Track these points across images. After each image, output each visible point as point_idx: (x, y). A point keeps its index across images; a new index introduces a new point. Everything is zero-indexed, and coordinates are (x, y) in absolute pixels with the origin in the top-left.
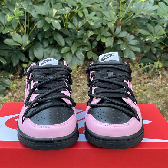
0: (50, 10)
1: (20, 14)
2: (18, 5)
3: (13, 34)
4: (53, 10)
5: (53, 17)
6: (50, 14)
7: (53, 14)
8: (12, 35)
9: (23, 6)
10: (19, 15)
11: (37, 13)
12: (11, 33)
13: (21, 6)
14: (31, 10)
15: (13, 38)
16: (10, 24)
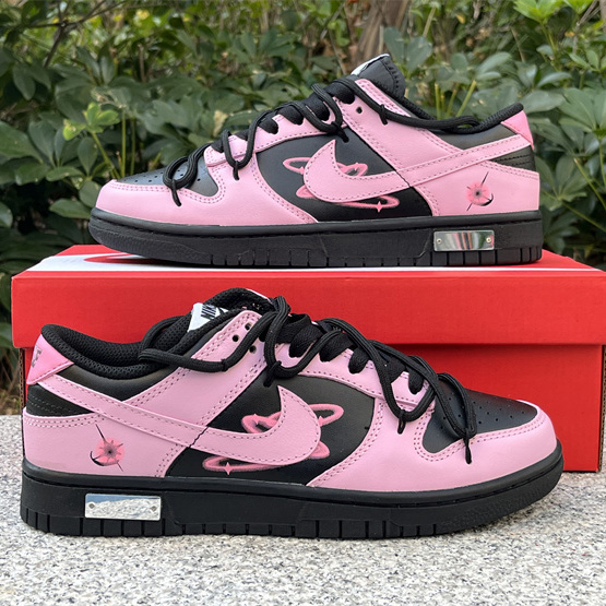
0: (204, 112)
1: (106, 119)
2: (99, 97)
3: (82, 184)
4: (213, 114)
5: (215, 134)
6: (203, 126)
7: (214, 126)
8: (77, 186)
9: (116, 100)
10: (102, 123)
11: (161, 121)
12: (74, 181)
13: (107, 99)
14: (141, 112)
15: (82, 196)
16: (73, 157)
